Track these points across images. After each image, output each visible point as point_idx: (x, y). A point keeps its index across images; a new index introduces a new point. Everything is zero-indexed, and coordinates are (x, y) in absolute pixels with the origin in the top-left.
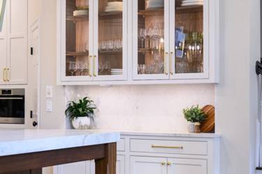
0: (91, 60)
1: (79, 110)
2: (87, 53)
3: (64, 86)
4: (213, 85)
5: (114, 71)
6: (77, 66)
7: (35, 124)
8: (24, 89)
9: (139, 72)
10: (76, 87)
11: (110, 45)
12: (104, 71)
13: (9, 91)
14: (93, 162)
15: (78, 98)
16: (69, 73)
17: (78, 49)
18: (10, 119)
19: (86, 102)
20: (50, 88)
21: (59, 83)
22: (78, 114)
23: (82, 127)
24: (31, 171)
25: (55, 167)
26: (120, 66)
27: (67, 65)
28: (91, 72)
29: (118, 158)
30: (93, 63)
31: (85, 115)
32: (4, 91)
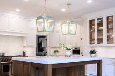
0: (95, 41)
1: (93, 52)
2: (94, 39)
3: (89, 47)
5: (101, 43)
6: (92, 42)
7: (83, 55)
8: (80, 48)
9: (107, 43)
10: (92, 47)
11: (100, 37)
12: (98, 43)
13: (77, 48)
14: (96, 64)
15: (92, 49)
16: (90, 44)
17: (92, 38)
18: (77, 54)
19: (94, 50)
20: (86, 47)
21: (88, 46)
22: (92, 53)
23: (93, 56)
24: (82, 65)
25: (87, 65)
26: (102, 42)
27: (90, 42)
28: (95, 43)
29: (102, 63)
30: (96, 41)
31: (94, 53)
32: (76, 48)
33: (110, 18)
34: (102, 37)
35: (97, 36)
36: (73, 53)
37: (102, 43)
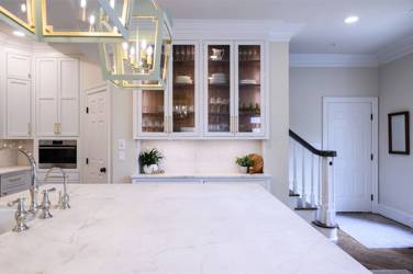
3: (137, 140)
4: (260, 141)
8: (75, 141)
10: (142, 141)
12: (175, 130)
13: (61, 142)
15: (148, 149)
21: (135, 138)
26: (192, 125)
30: (168, 122)
32: (55, 142)
33: (214, 50)
34: (191, 109)
35: (174, 105)
36: (41, 161)
37: (189, 129)
